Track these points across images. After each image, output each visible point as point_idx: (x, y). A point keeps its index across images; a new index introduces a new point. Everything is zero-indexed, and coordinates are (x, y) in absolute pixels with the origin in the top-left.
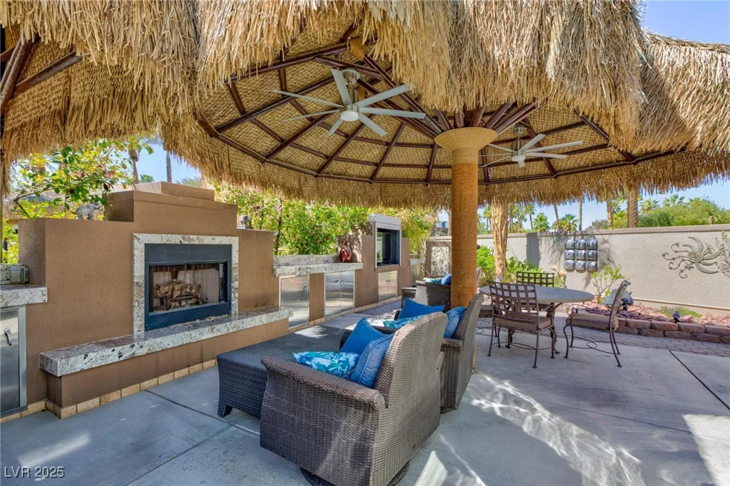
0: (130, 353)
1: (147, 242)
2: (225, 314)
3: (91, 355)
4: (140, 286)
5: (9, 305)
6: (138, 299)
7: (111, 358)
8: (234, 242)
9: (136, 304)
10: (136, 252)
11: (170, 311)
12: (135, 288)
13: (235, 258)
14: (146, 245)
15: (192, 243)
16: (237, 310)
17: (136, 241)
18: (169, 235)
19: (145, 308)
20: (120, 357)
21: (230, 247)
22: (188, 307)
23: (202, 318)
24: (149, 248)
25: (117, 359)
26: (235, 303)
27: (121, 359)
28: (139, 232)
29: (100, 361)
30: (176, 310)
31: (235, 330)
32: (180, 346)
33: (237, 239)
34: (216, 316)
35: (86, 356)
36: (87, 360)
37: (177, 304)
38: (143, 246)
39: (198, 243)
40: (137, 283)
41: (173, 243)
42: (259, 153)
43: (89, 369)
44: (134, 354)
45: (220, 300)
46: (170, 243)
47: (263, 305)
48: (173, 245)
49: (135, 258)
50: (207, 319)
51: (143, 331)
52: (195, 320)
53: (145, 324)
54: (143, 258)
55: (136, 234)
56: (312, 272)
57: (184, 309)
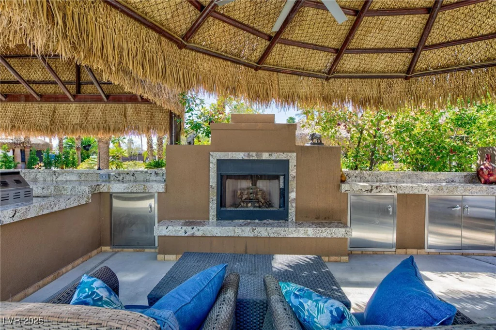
0: (191, 233)
1: (218, 158)
2: (282, 220)
3: (170, 228)
4: (213, 188)
5: (149, 191)
6: (212, 197)
7: (180, 232)
8: (292, 158)
9: (211, 200)
10: (211, 165)
11: (238, 209)
12: (211, 189)
13: (293, 172)
14: (218, 160)
15: (251, 158)
16: (294, 218)
17: (211, 157)
18: (234, 153)
19: (217, 204)
20: (186, 233)
21: (287, 162)
22: (252, 209)
23: (260, 219)
24: (220, 162)
25: (183, 234)
26: (292, 211)
27: (186, 235)
28: (213, 151)
29: (174, 233)
30: (242, 209)
31: (276, 235)
32: (226, 237)
33: (295, 154)
34: (274, 220)
35: (167, 227)
36: (168, 230)
37: (245, 205)
38: (216, 161)
39: (256, 159)
40: (211, 186)
41: (236, 158)
42: (320, 71)
43: (168, 236)
44: (193, 233)
45: (280, 207)
46: (234, 158)
47: (325, 219)
48: (237, 160)
49: (210, 169)
50: (265, 221)
51: (215, 220)
52: (255, 219)
53: (217, 215)
54: (216, 169)
55: (211, 153)
56: (401, 192)
57: (249, 209)
